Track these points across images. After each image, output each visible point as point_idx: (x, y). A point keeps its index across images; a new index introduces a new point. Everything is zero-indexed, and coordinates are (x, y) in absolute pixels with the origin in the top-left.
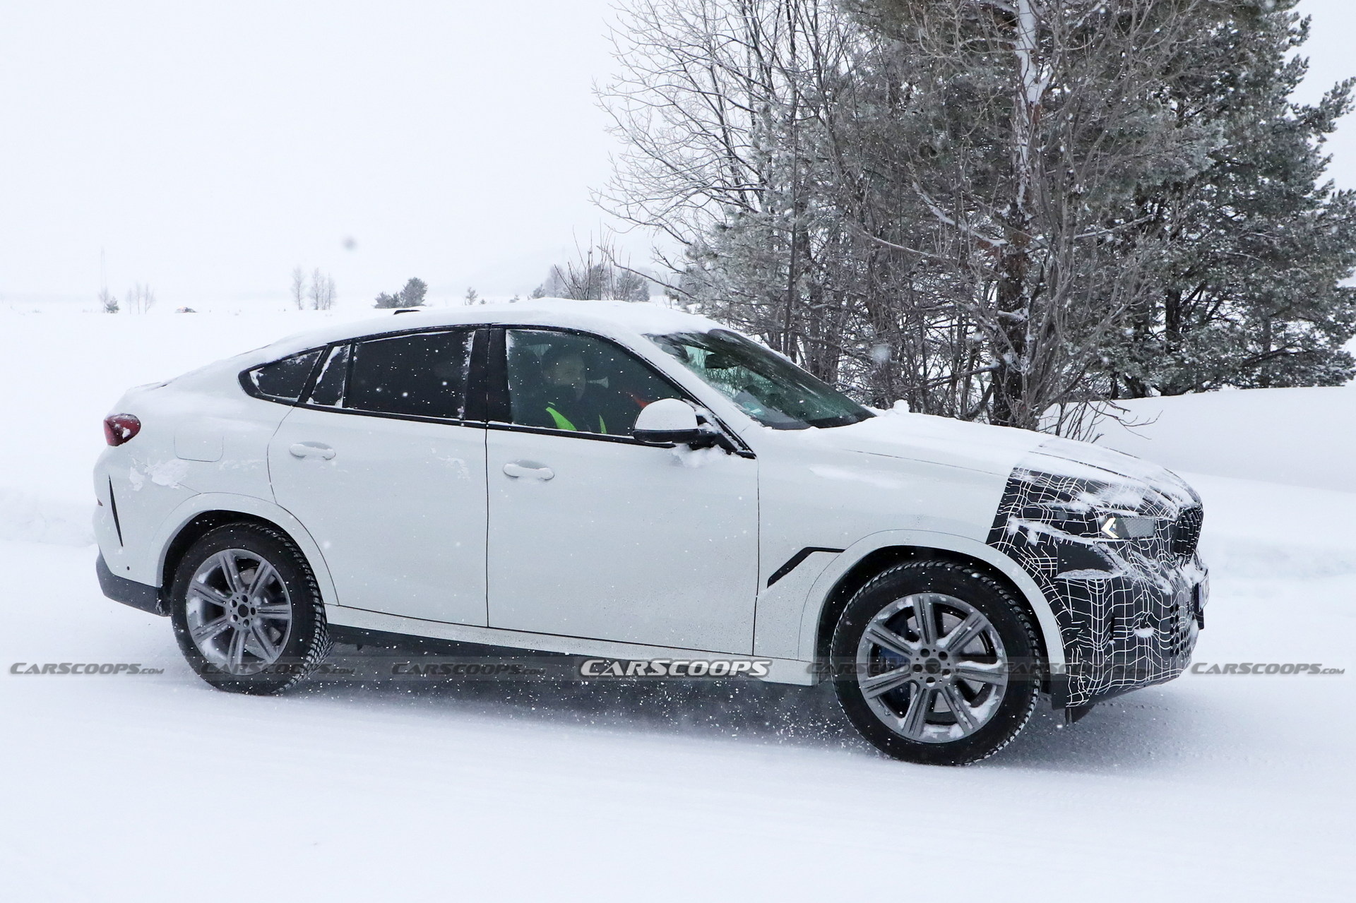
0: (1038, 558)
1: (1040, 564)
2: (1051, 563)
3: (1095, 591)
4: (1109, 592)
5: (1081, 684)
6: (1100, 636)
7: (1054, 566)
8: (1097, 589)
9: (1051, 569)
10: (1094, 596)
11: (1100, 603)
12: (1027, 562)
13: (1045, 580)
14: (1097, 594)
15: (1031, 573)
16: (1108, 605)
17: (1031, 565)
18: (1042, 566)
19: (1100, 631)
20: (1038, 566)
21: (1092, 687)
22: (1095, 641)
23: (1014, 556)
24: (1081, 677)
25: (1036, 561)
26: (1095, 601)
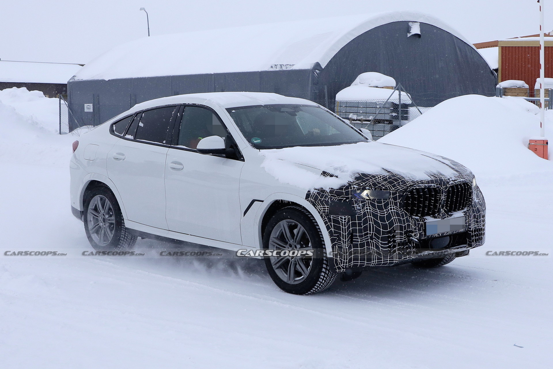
0: (322, 206)
1: (322, 209)
2: (326, 209)
3: (342, 221)
4: (349, 221)
5: (339, 262)
6: (346, 241)
7: (327, 210)
8: (343, 220)
9: (326, 211)
10: (342, 224)
11: (345, 227)
12: (318, 208)
13: (324, 216)
14: (343, 223)
15: (319, 213)
16: (349, 228)
17: (319, 209)
18: (323, 210)
19: (345, 239)
20: (321, 209)
21: (344, 263)
22: (343, 243)
23: (314, 205)
24: (339, 259)
25: (321, 207)
26: (342, 226)
